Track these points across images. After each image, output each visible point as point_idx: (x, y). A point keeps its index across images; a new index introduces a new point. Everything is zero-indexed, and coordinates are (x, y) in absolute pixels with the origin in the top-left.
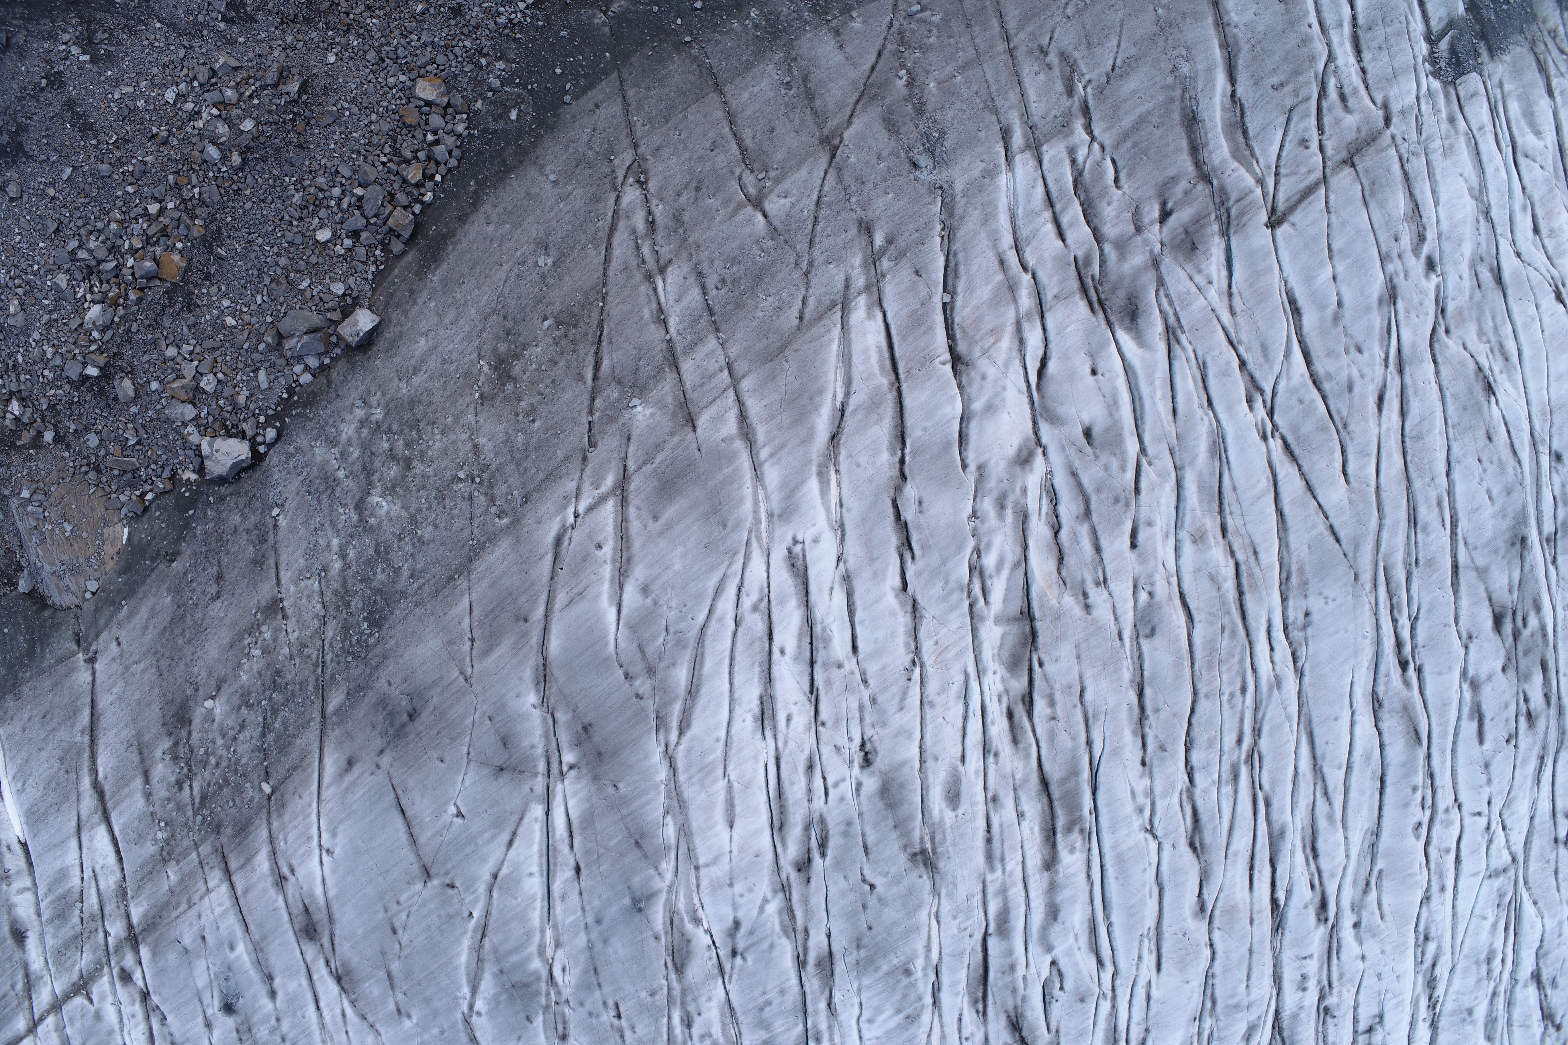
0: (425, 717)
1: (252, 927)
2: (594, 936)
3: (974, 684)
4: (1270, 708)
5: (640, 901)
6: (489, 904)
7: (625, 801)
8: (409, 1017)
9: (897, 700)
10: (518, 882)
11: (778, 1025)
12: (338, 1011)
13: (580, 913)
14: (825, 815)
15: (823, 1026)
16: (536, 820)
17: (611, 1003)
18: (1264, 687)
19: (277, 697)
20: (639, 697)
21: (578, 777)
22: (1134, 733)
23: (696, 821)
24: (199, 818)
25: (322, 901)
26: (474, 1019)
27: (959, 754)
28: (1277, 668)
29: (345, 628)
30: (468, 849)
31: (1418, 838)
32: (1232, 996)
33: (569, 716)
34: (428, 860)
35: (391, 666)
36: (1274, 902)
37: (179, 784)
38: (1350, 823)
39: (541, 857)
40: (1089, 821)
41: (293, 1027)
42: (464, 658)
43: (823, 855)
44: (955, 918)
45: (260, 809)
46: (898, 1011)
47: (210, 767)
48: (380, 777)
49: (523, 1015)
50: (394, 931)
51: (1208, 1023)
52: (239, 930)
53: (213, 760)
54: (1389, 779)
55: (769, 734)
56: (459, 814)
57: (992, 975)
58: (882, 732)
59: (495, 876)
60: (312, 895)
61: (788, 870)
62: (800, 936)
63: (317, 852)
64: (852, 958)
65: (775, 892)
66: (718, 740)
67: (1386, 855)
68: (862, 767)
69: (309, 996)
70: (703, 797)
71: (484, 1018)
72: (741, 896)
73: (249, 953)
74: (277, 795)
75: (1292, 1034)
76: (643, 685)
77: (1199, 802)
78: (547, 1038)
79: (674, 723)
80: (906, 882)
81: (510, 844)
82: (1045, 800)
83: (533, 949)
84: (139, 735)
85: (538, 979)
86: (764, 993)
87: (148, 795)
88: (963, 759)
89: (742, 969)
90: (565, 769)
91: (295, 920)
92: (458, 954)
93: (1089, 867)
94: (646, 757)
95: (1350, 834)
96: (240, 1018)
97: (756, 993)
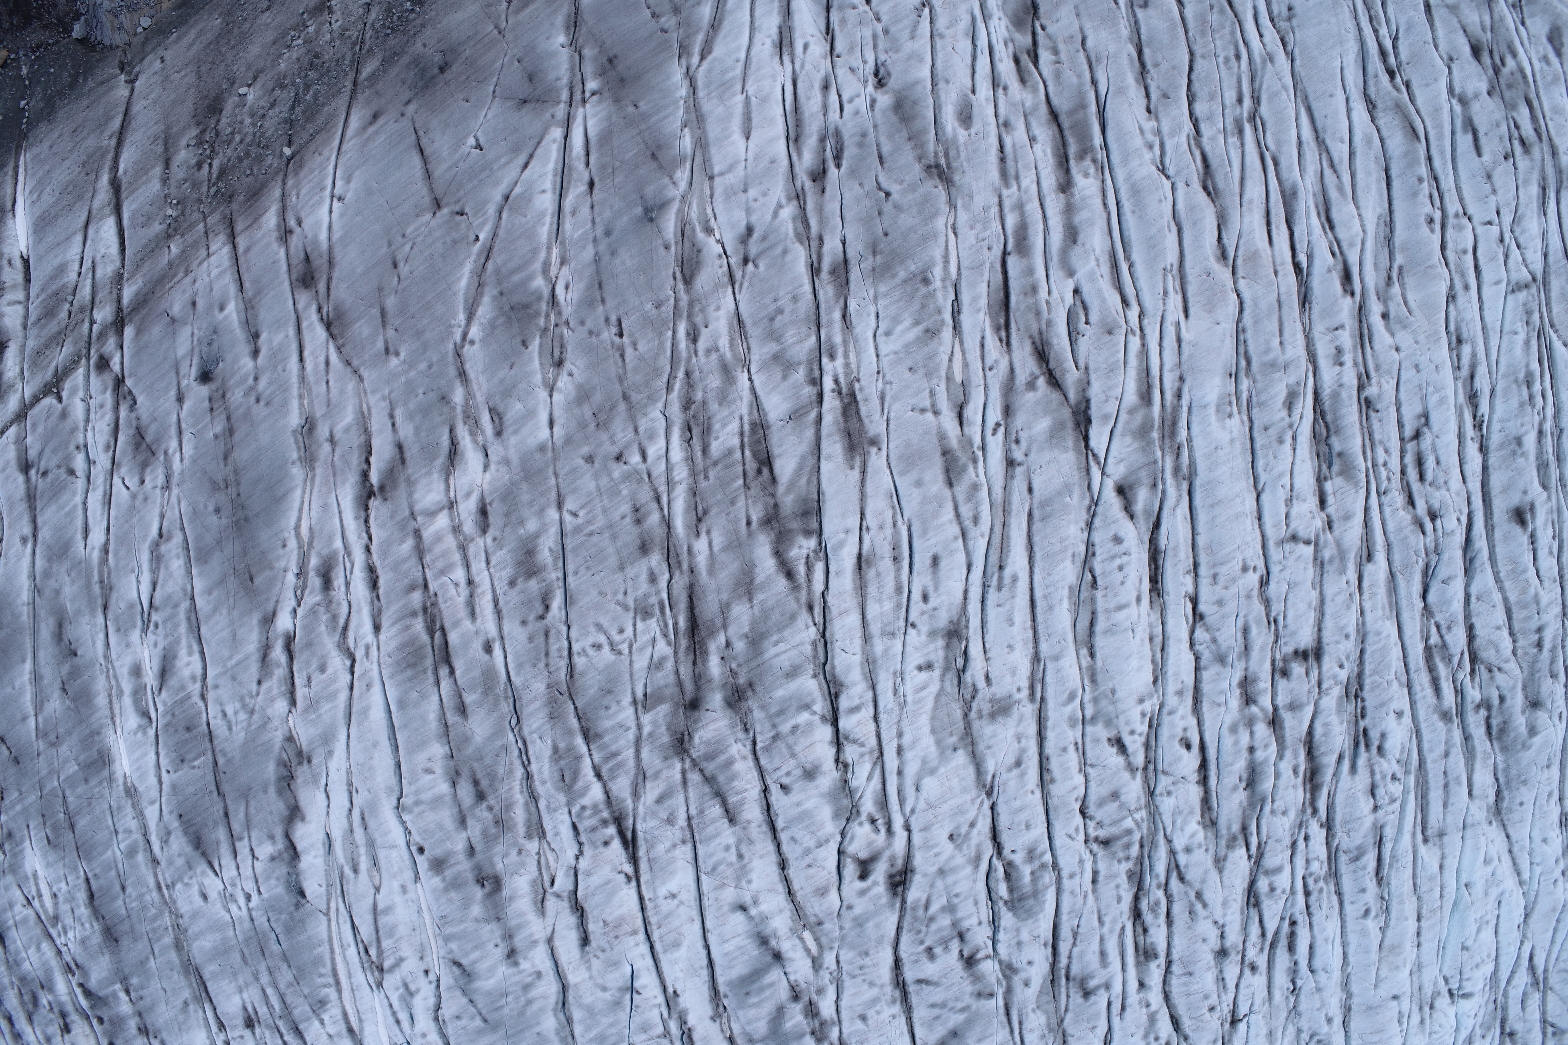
0: (456, 68)
1: (247, 284)
2: (602, 248)
3: (981, 25)
4: (1266, 78)
5: (652, 211)
6: (497, 226)
7: (644, 117)
8: (397, 354)
9: (908, 31)
10: (530, 200)
11: (790, 336)
12: (322, 359)
13: (589, 225)
14: (841, 128)
15: (838, 339)
16: (554, 141)
17: (613, 319)
18: (1257, 59)
19: (312, 75)
20: (664, 31)
21: (600, 102)
22: (1137, 81)
23: (713, 130)
24: (214, 189)
25: (325, 246)
26: (467, 347)
27: (969, 85)
28: (1268, 48)
29: (388, 12)
30: (482, 176)
31: (1432, 231)
32: (1267, 351)
33: (596, 51)
34: (439, 192)
35: (429, 32)
36: (1297, 266)
37: (199, 165)
38: (1361, 204)
39: (555, 176)
40: (1101, 155)
41: (270, 383)
42: (499, 17)
43: (838, 166)
44: (972, 228)
45: (277, 174)
46: (917, 323)
47: (233, 145)
48: (405, 123)
49: (519, 339)
50: (395, 265)
51: (1245, 384)
52: (233, 289)
53: (238, 138)
54: (1394, 173)
55: (786, 58)
56: (479, 147)
57: (1013, 299)
58: (895, 57)
59: (507, 198)
60: (316, 242)
61: (803, 179)
62: (814, 244)
63: (328, 201)
64: (867, 264)
65: (789, 199)
66: (738, 61)
67: (1404, 250)
68: (876, 88)
69: (294, 346)
70: (721, 109)
71: (476, 347)
72: (755, 200)
73: (238, 313)
74: (297, 158)
75: (1336, 419)
76: (668, 21)
77: (1208, 148)
78: (541, 364)
79: (696, 50)
80: (921, 190)
81: (526, 166)
82: (1056, 128)
83: (538, 266)
84: (169, 127)
85: (540, 298)
86: (775, 300)
87: (165, 180)
88: (973, 91)
89: (753, 276)
90: (587, 95)
91: (294, 271)
92: (459, 279)
93: (1104, 197)
94: (668, 78)
95: (1363, 212)
96: (213, 386)
97: (768, 300)
